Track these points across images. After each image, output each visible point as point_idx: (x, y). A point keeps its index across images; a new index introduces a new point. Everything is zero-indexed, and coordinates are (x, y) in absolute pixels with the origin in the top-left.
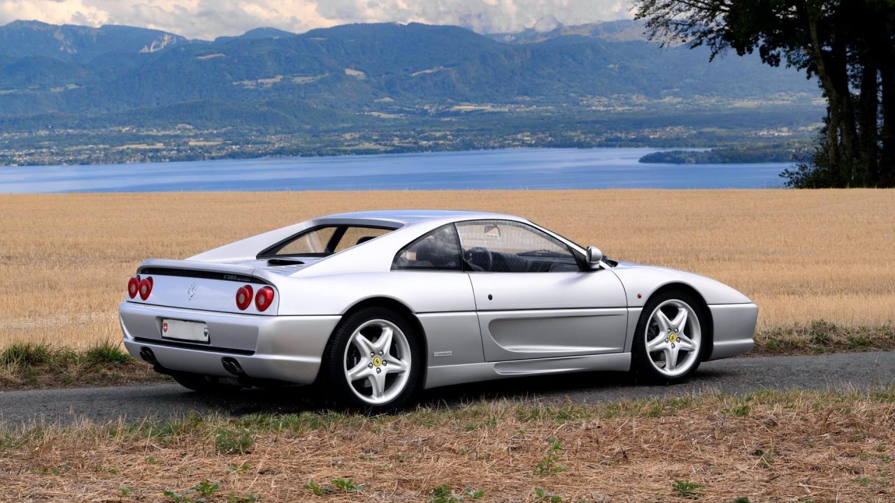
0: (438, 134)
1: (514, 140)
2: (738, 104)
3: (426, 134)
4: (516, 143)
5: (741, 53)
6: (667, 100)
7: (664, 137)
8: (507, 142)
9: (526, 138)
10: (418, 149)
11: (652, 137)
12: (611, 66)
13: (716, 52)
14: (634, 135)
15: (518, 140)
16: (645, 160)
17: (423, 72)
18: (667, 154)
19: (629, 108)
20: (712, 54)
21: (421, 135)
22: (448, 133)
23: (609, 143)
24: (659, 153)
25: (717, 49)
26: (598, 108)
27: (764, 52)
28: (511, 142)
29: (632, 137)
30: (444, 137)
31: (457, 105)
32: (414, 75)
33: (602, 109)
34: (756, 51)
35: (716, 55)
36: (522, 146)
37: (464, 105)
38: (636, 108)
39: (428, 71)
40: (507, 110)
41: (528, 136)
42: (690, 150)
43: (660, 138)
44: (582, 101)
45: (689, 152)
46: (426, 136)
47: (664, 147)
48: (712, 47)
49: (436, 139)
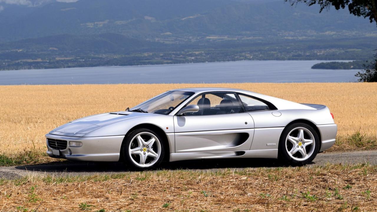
0: (197, 53)
1: (240, 56)
2: (368, 35)
3: (190, 53)
4: (242, 58)
5: (337, 8)
6: (327, 33)
7: (326, 54)
8: (237, 57)
9: (247, 55)
10: (186, 61)
11: (318, 54)
12: (295, 14)
13: (324, 7)
14: (308, 53)
15: (243, 56)
16: (315, 67)
17: (189, 17)
18: (328, 64)
19: (306, 37)
20: (321, 8)
21: (187, 53)
22: (203, 52)
23: (295, 57)
24: (323, 63)
25: (324, 6)
26: (288, 38)
27: (351, 7)
28: (239, 57)
29: (308, 54)
30: (201, 54)
31: (208, 36)
32: (183, 19)
33: (290, 38)
34: (347, 7)
35: (323, 9)
36: (245, 60)
37: (212, 36)
38: (310, 37)
39: (191, 17)
40: (236, 39)
41: (248, 54)
42: (340, 61)
43: (323, 54)
44: (279, 34)
45: (340, 63)
46: (190, 54)
47: (326, 59)
48: (321, 5)
49: (196, 55)
